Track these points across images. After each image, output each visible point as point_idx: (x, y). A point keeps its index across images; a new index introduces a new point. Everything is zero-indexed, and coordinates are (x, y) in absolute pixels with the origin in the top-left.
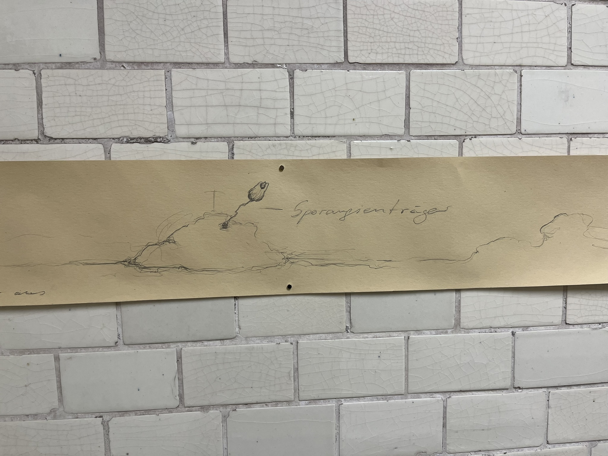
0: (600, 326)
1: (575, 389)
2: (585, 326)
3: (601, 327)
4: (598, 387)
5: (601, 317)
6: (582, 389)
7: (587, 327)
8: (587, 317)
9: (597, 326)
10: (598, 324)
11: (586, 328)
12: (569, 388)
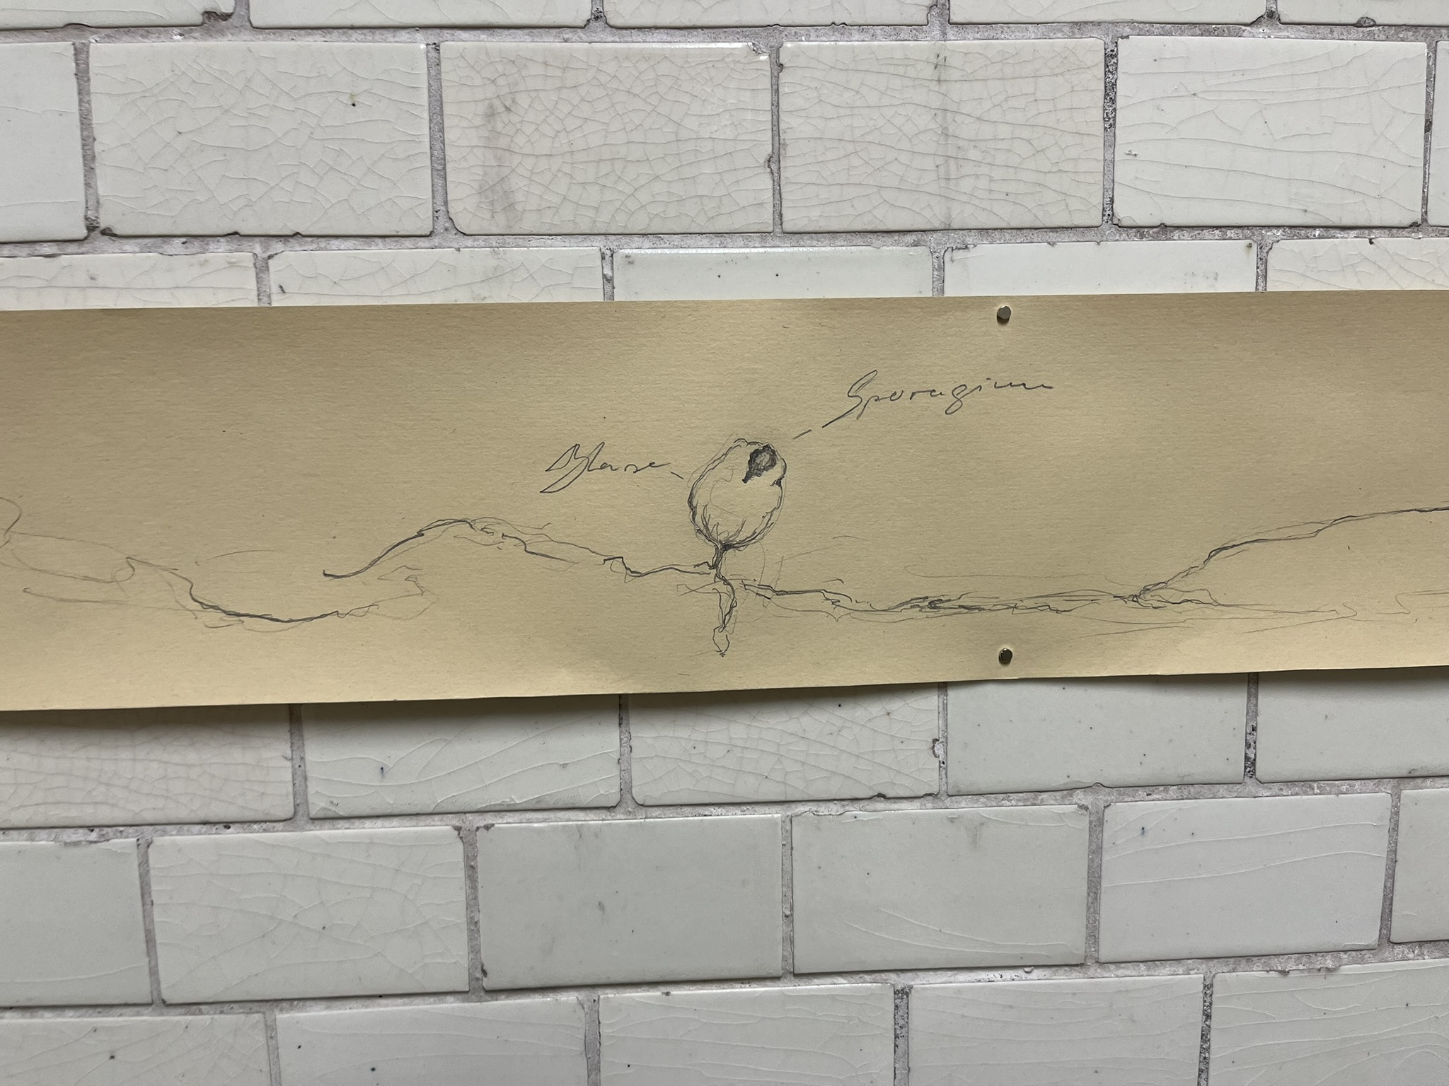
0: (93, 836)
1: (48, 1018)
2: (43, 834)
3: (96, 840)
4: (121, 1015)
5: (89, 810)
6: (70, 1018)
7: (50, 836)
8: (42, 809)
9: (80, 835)
10: (86, 830)
11: (44, 841)
12: (28, 1014)
